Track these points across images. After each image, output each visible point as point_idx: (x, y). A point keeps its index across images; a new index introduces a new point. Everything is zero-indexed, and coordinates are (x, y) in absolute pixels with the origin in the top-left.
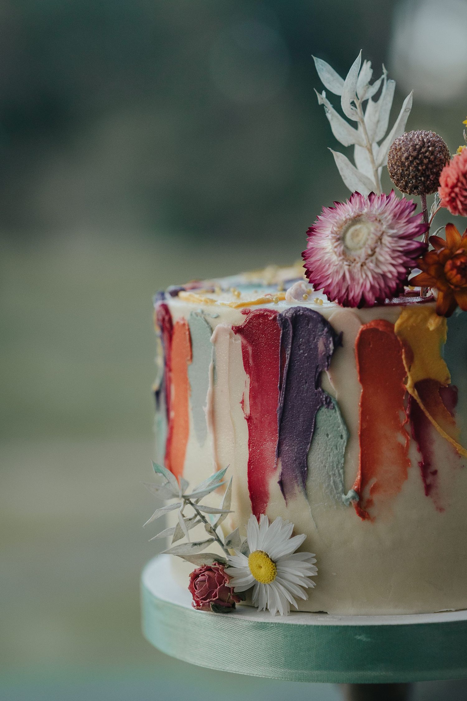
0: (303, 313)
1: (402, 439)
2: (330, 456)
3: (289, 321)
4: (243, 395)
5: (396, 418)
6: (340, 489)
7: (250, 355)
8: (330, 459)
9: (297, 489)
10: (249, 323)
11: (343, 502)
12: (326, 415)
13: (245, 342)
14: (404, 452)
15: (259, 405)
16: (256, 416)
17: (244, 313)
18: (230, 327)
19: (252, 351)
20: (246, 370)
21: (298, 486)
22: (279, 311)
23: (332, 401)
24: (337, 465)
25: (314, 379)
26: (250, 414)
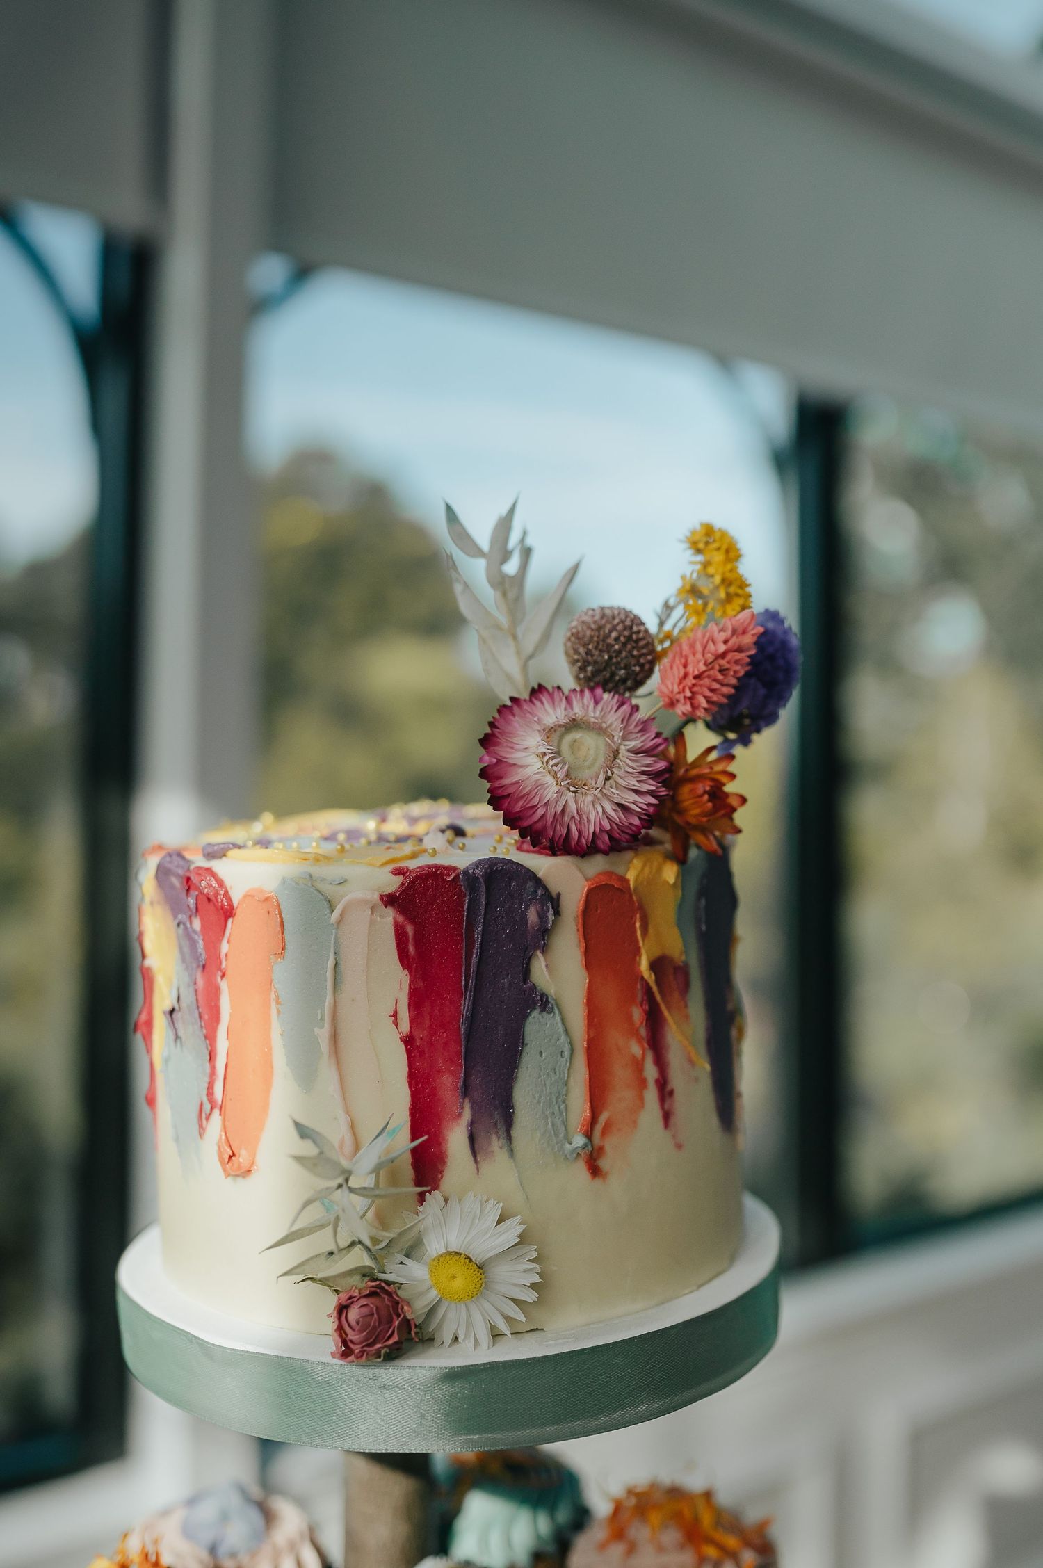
0: (503, 867)
1: (636, 1049)
2: (545, 1085)
3: (481, 880)
4: (397, 1002)
5: (629, 1017)
6: (562, 1136)
7: (410, 940)
8: (546, 1089)
9: (496, 1144)
10: (408, 888)
11: (566, 1156)
12: (540, 1022)
13: (401, 919)
14: (638, 1066)
15: (427, 1017)
16: (420, 1034)
17: (397, 872)
18: (376, 897)
19: (415, 933)
20: (402, 962)
21: (499, 1138)
22: (459, 866)
23: (549, 1000)
24: (557, 1098)
25: (521, 968)
26: (411, 1032)
